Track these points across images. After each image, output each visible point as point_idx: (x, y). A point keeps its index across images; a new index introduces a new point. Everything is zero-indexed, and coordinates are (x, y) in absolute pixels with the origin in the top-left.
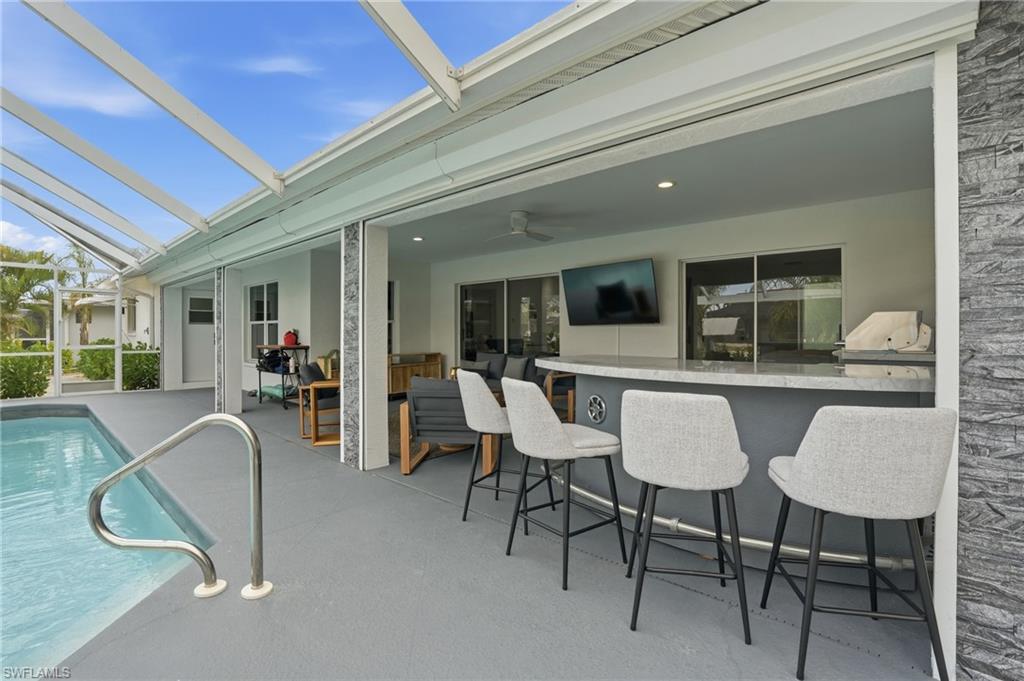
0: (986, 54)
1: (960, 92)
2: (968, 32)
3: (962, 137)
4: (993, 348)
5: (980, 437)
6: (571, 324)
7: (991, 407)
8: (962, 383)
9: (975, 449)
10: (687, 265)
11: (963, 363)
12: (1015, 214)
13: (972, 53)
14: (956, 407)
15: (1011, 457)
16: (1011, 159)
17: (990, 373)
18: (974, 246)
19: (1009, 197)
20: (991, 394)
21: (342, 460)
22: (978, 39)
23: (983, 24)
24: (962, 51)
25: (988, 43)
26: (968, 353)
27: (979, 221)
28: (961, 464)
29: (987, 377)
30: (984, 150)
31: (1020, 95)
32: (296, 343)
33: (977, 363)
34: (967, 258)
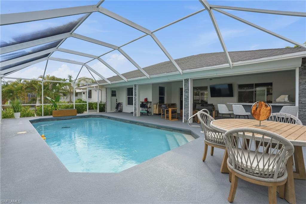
0: (302, 69)
1: (299, 72)
2: (300, 66)
3: (299, 77)
4: (302, 100)
5: (301, 109)
6: (211, 97)
7: (302, 106)
8: (299, 104)
9: (300, 111)
10: (239, 85)
11: (299, 102)
12: (305, 86)
13: (301, 68)
14: (298, 106)
15: (304, 111)
16: (305, 80)
17: (302, 102)
18: (300, 89)
19: (304, 84)
20: (302, 105)
21: (183, 122)
22: (301, 67)
23: (302, 65)
24: (299, 68)
25: (302, 68)
26: (299, 101)
27: (301, 86)
28: (299, 112)
29: (302, 103)
30: (301, 79)
31: (305, 74)
32: (147, 101)
33: (300, 102)
34: (300, 90)
